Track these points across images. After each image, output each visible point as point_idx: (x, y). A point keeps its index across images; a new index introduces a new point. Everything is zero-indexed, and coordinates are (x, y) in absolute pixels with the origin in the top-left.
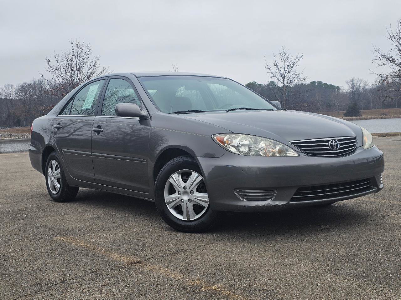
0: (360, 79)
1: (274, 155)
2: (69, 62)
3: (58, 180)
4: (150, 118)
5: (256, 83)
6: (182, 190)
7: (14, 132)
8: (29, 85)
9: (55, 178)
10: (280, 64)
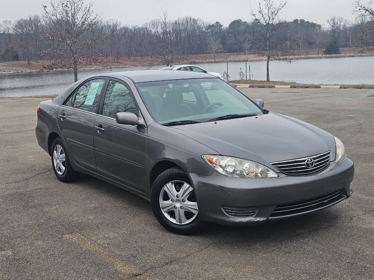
0: (341, 17)
1: (256, 175)
2: (64, 8)
3: (63, 163)
4: (147, 128)
5: (241, 20)
6: (175, 198)
7: (13, 67)
8: (25, 21)
9: (60, 161)
10: (265, 11)
